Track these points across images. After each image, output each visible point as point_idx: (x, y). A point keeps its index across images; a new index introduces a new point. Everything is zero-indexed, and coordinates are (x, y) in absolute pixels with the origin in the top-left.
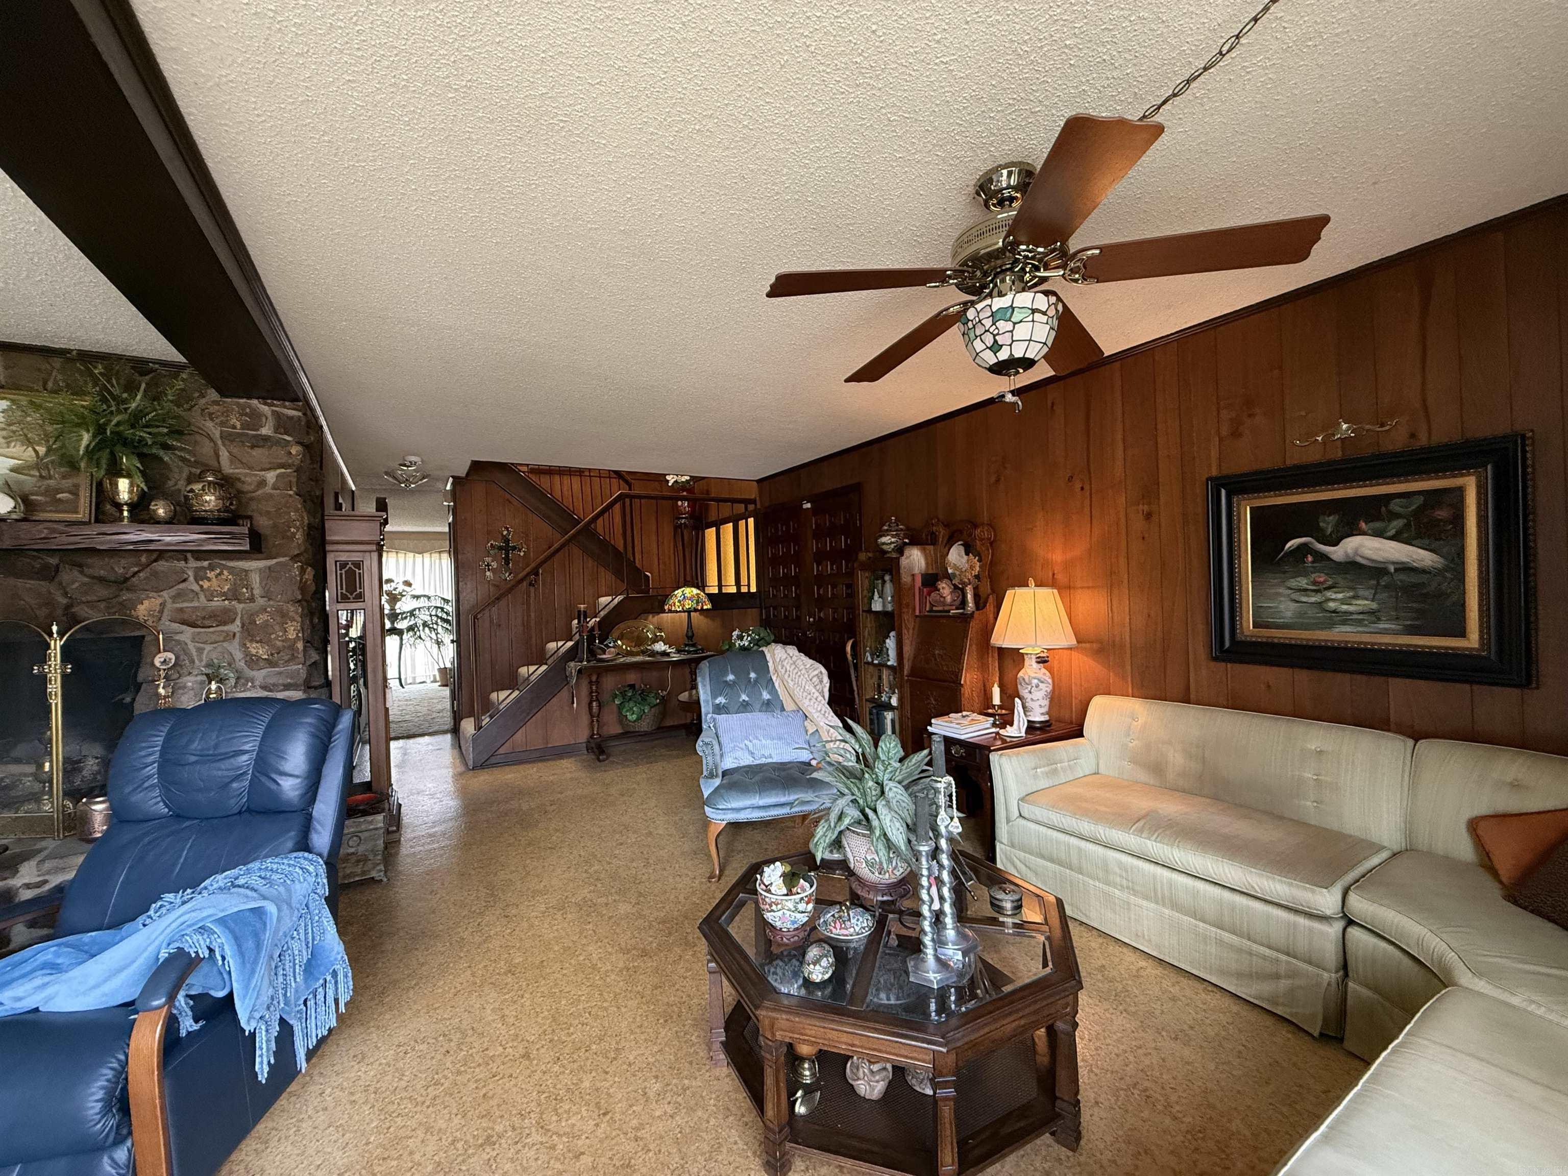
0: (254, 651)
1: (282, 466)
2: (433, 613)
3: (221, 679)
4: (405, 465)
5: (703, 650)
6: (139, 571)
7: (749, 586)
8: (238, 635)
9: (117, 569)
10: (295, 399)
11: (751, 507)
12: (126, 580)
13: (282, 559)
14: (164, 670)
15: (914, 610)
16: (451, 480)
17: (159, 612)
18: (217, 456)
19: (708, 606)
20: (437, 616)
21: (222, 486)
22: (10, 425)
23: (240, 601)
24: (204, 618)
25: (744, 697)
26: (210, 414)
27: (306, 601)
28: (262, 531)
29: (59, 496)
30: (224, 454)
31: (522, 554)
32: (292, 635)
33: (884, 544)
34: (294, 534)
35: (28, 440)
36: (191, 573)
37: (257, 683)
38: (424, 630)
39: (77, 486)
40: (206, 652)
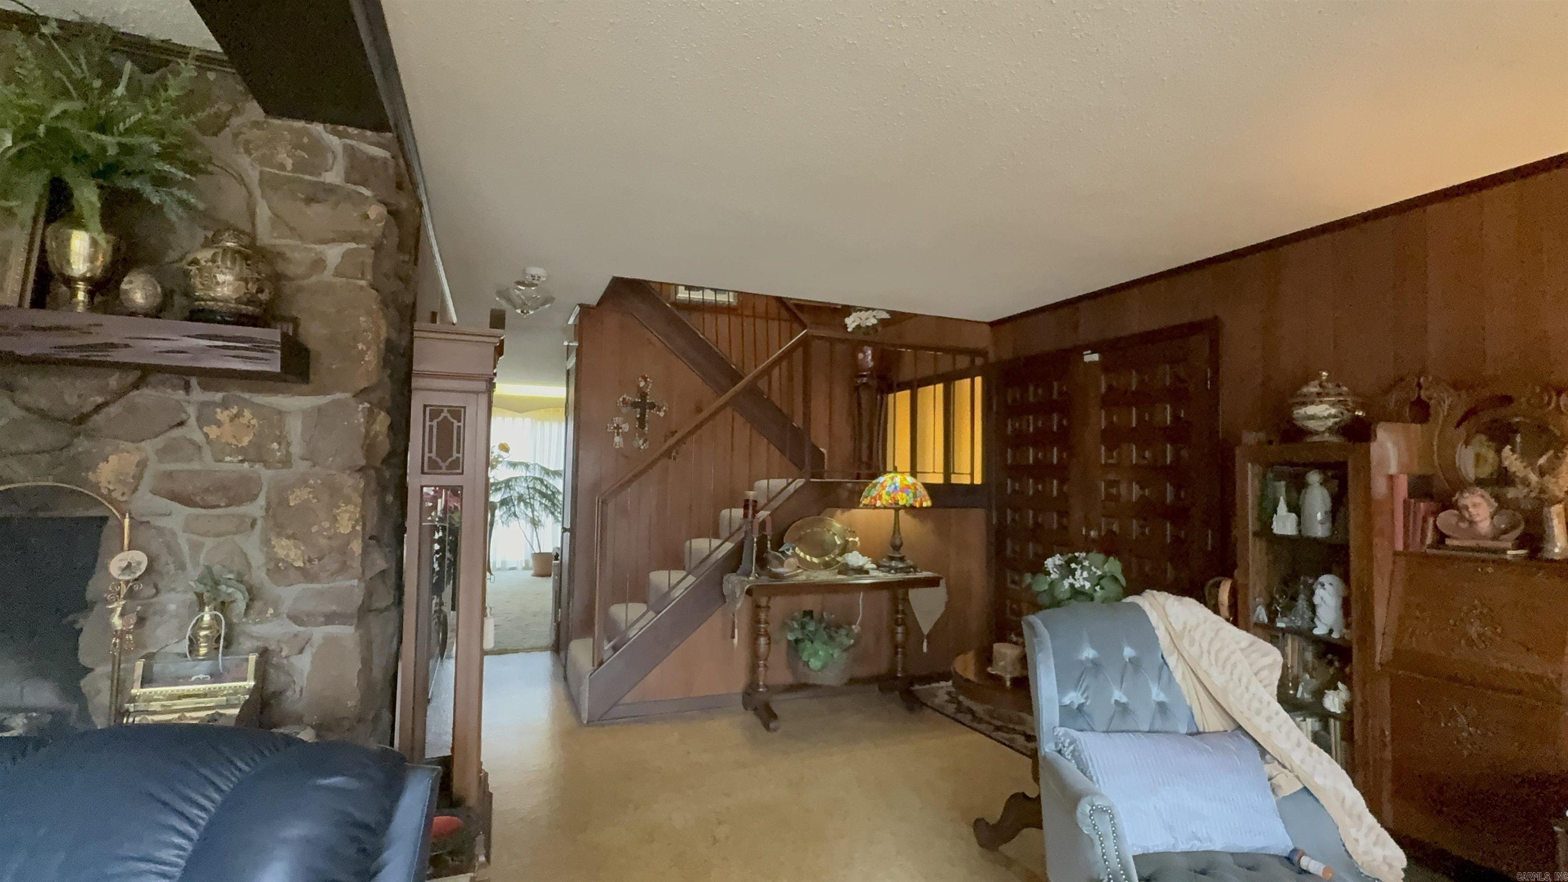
0: (281, 553)
1: (354, 238)
2: (531, 485)
3: (223, 603)
4: (522, 284)
5: (915, 568)
6: (105, 404)
7: (972, 474)
8: (259, 523)
9: (68, 398)
10: (381, 126)
11: (979, 361)
12: (82, 419)
13: (339, 396)
14: (127, 582)
15: (1392, 542)
16: (578, 309)
17: (133, 477)
18: (252, 216)
19: (927, 503)
20: (534, 488)
21: (246, 258)
23: (267, 465)
24: (207, 490)
25: (1118, 695)
26: (247, 142)
27: (374, 468)
28: (312, 345)
30: (263, 212)
31: (662, 414)
32: (345, 526)
33: (1312, 417)
34: (362, 353)
36: (192, 411)
37: (285, 608)
38: (519, 503)
40: (205, 550)
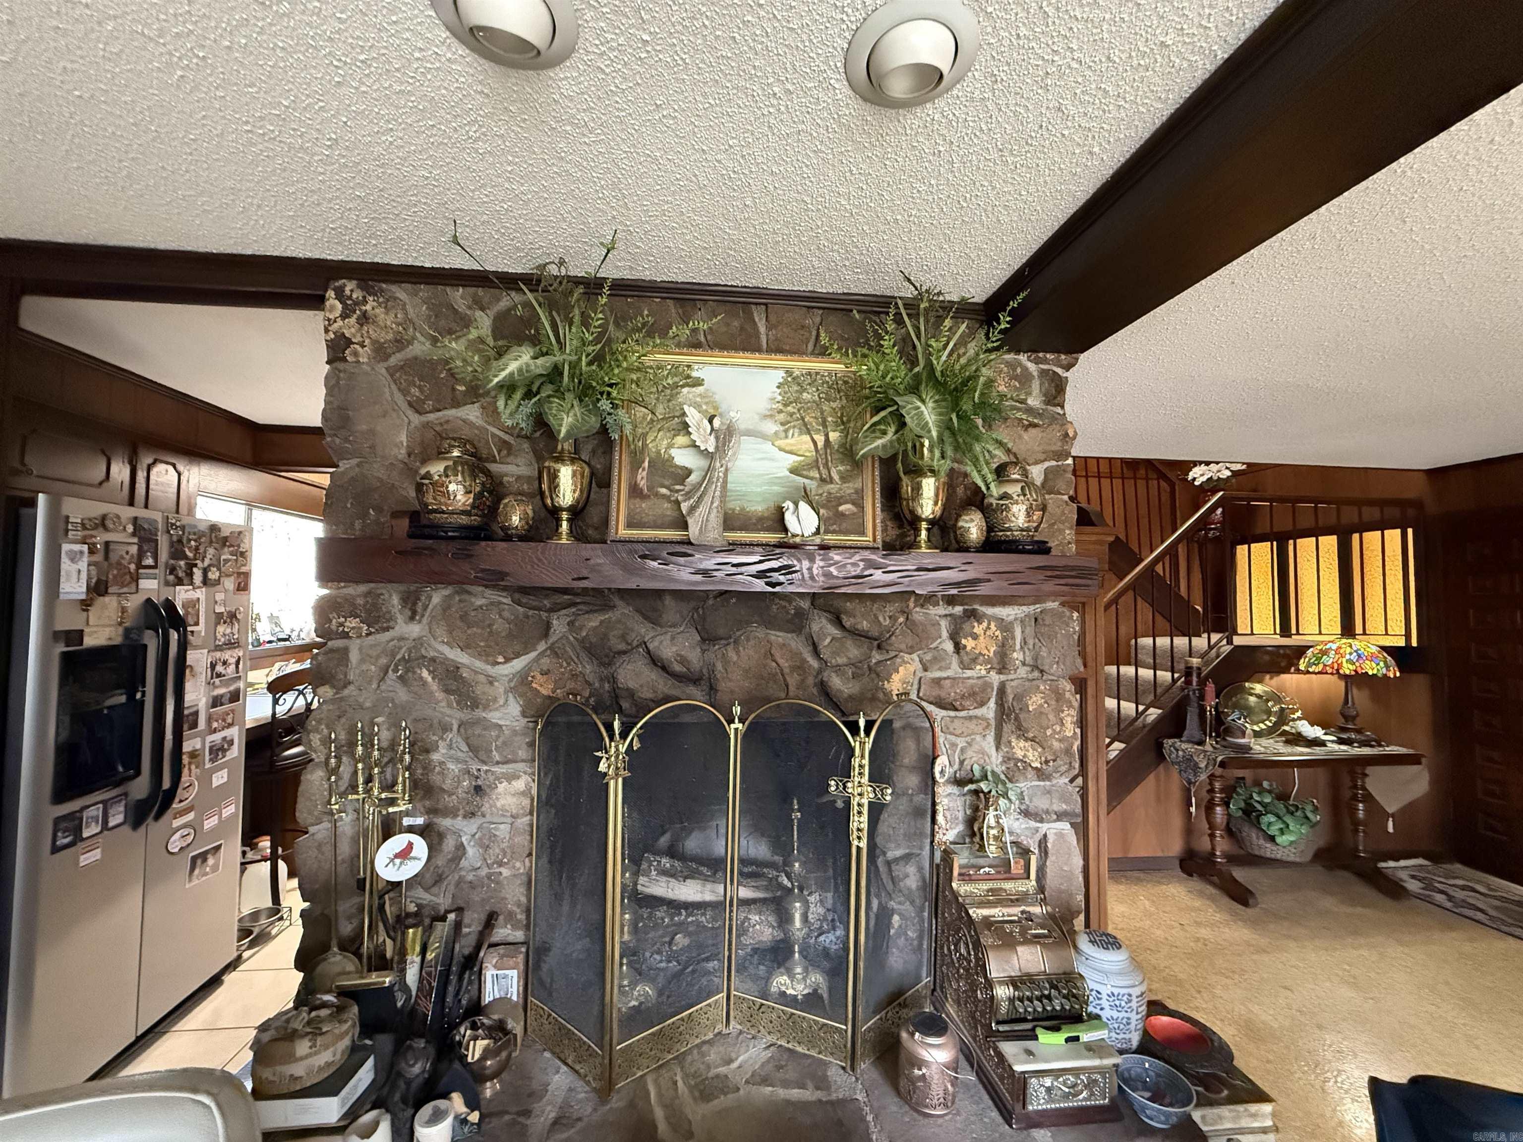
0: (1019, 754)
8: (994, 724)
9: (881, 619)
13: (1051, 605)
19: (1396, 672)
22: (786, 405)
23: (1002, 671)
29: (842, 508)
32: (1069, 730)
35: (805, 425)
36: (944, 625)
39: (860, 493)
40: (958, 749)
